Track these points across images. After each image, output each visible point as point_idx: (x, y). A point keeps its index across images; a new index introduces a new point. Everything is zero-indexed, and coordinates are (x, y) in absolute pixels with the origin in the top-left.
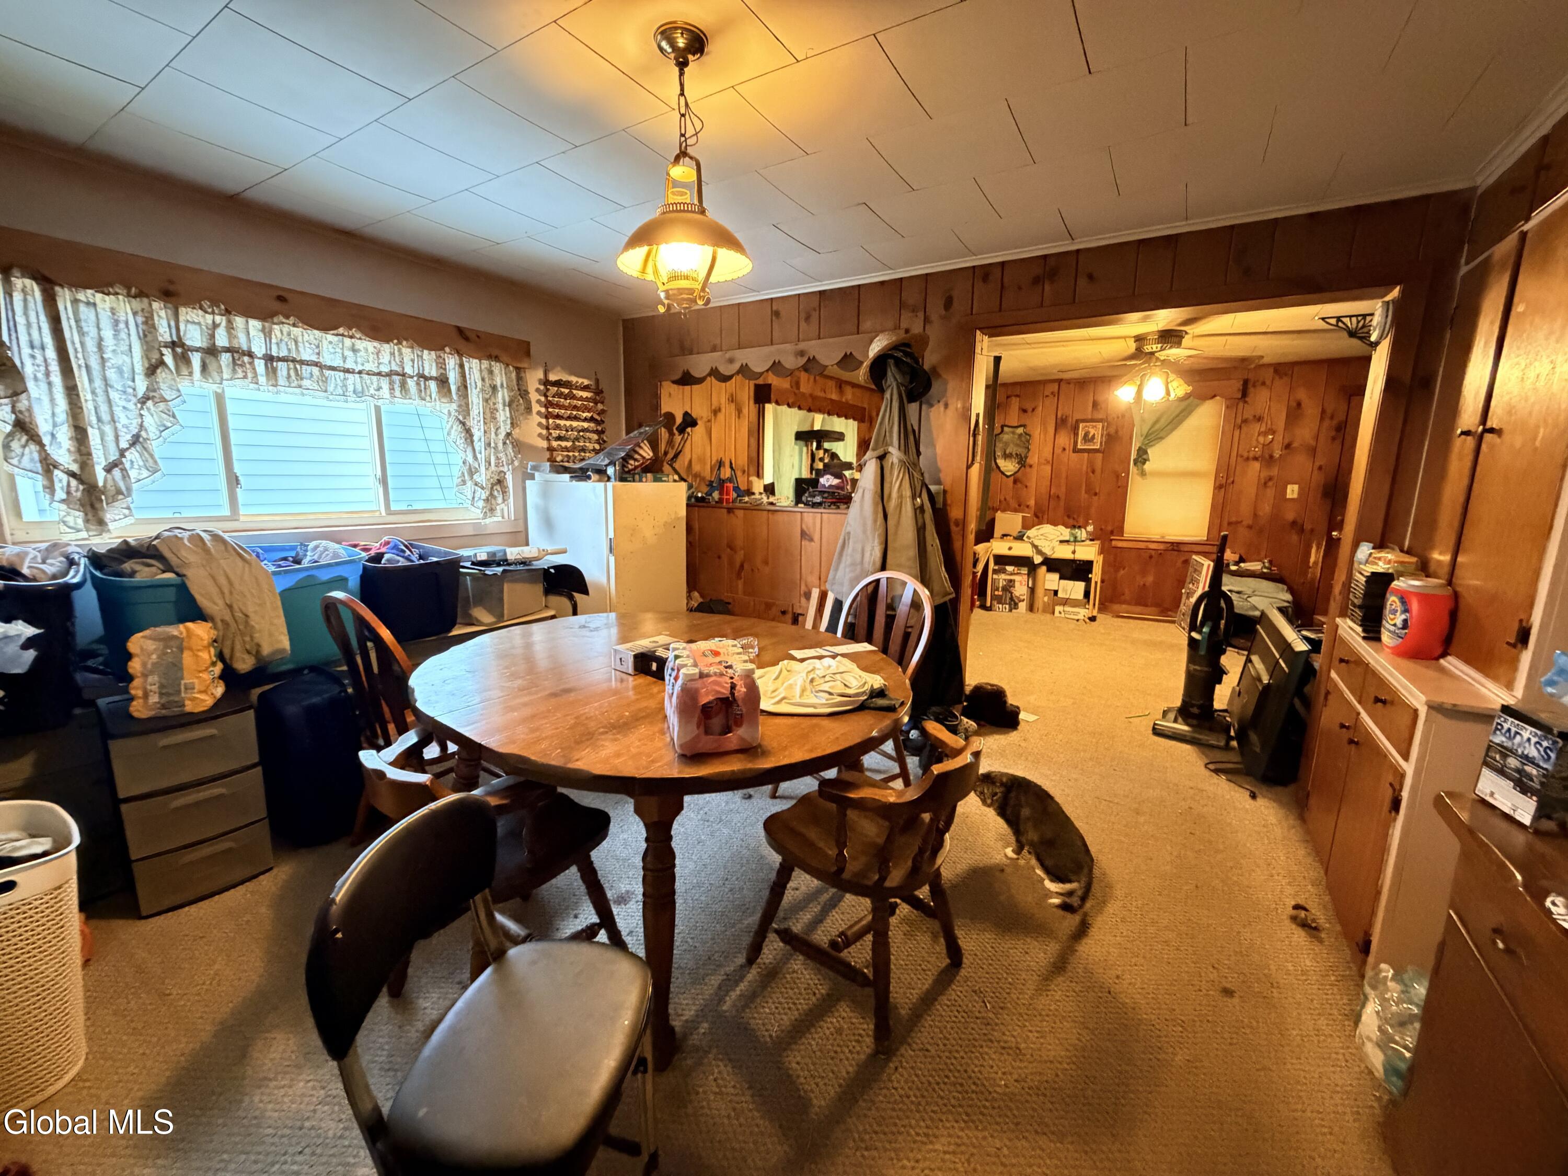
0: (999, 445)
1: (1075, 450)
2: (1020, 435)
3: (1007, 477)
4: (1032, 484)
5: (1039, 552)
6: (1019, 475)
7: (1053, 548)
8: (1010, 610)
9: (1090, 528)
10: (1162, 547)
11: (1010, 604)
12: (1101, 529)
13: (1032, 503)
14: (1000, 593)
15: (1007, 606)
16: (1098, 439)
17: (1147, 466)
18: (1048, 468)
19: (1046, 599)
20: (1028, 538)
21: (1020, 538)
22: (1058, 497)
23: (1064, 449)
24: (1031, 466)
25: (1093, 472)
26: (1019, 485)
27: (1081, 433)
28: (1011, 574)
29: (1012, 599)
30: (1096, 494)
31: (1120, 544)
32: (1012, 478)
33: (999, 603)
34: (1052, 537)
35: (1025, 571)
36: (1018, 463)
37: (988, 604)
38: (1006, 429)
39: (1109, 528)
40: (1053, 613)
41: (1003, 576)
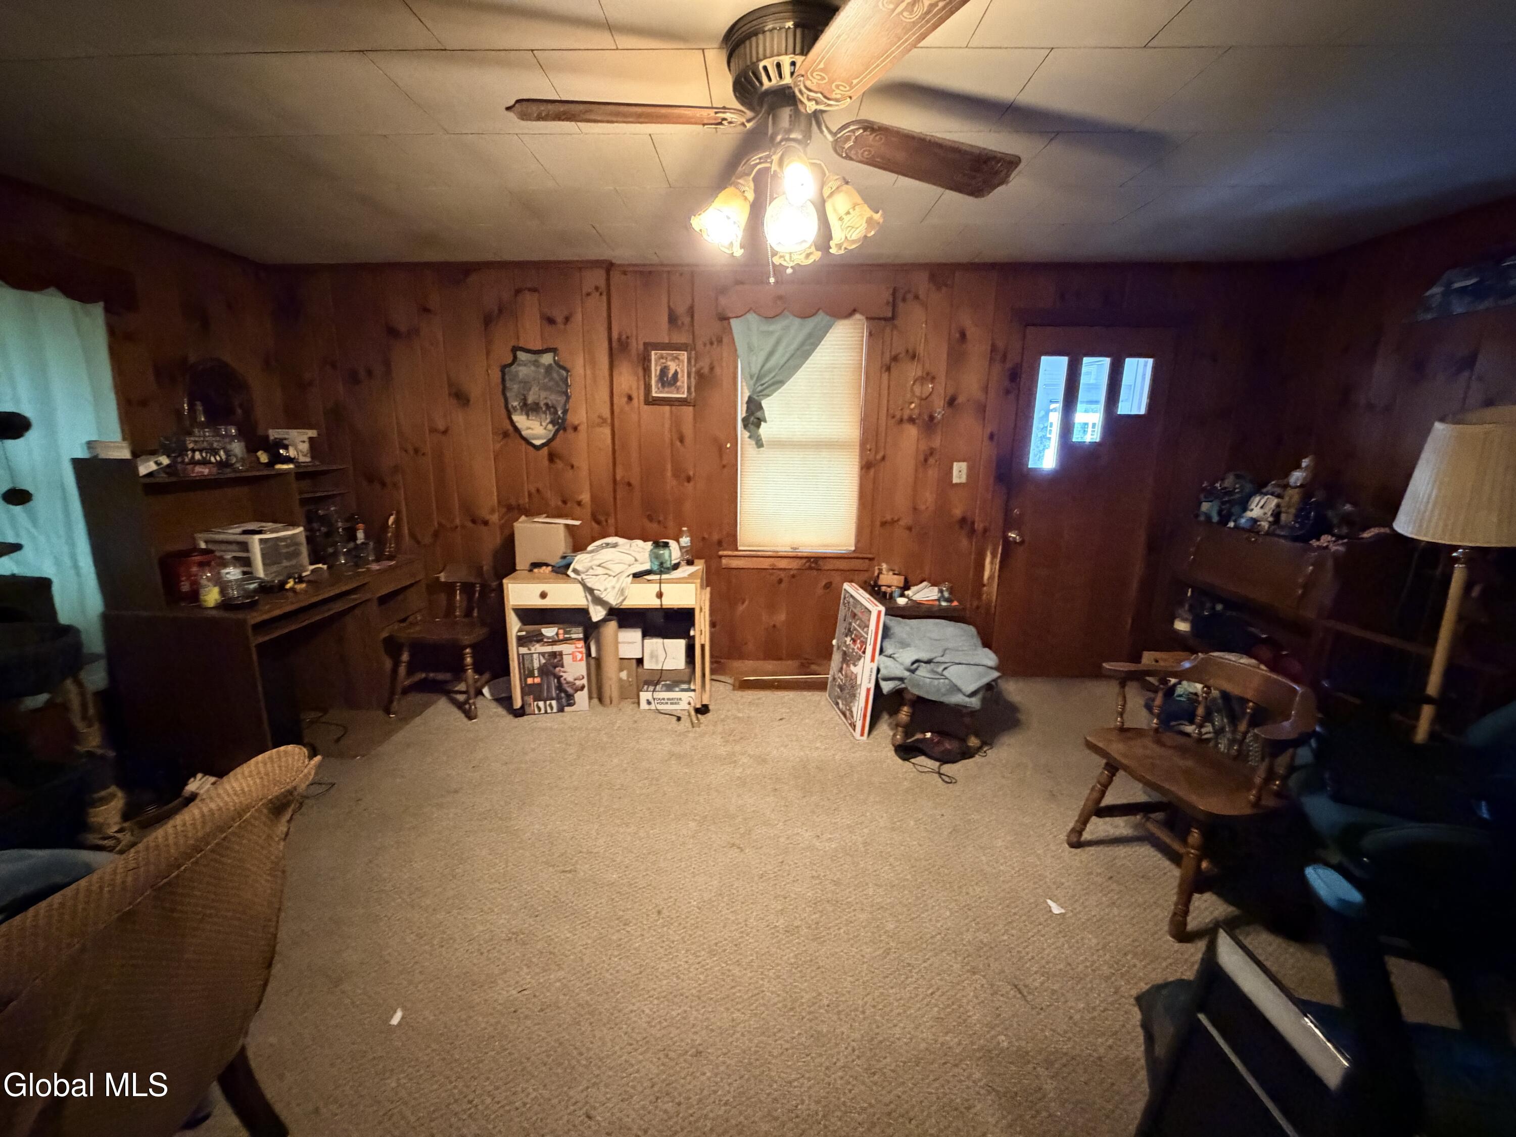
0: (514, 388)
1: (650, 401)
2: (549, 369)
3: (537, 448)
4: (582, 462)
5: (598, 601)
6: (556, 444)
7: (622, 591)
8: (561, 710)
9: (685, 541)
10: (794, 565)
11: (558, 699)
12: (704, 539)
13: (585, 497)
14: (537, 680)
15: (554, 703)
16: (683, 381)
17: (764, 430)
18: (607, 431)
19: (624, 675)
20: (575, 571)
21: (562, 570)
22: (629, 484)
23: (630, 398)
24: (575, 429)
25: (682, 440)
26: (559, 465)
27: (655, 370)
28: (554, 642)
29: (560, 688)
30: (689, 479)
31: (735, 563)
32: (545, 450)
33: (537, 699)
34: (617, 568)
35: (578, 633)
36: (552, 422)
37: (518, 704)
38: (521, 355)
39: (715, 537)
40: (639, 703)
41: (538, 648)
